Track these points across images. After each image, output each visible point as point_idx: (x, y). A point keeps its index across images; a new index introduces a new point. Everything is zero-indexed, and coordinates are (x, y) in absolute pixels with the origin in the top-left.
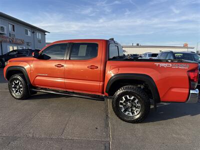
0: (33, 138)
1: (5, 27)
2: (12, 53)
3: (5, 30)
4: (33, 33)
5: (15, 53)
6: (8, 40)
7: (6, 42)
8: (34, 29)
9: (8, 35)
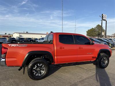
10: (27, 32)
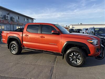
0: (25, 64)
1: (15, 18)
2: (18, 30)
3: (15, 19)
4: (28, 20)
5: (19, 30)
6: (16, 24)
7: (15, 24)
8: (28, 18)
9: (16, 22)
10: (81, 24)
